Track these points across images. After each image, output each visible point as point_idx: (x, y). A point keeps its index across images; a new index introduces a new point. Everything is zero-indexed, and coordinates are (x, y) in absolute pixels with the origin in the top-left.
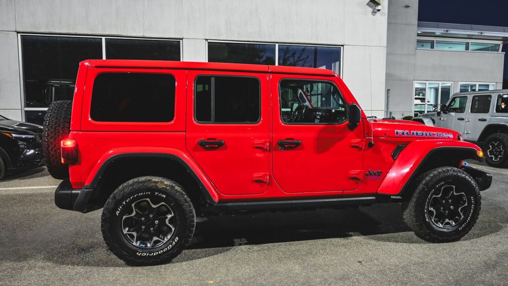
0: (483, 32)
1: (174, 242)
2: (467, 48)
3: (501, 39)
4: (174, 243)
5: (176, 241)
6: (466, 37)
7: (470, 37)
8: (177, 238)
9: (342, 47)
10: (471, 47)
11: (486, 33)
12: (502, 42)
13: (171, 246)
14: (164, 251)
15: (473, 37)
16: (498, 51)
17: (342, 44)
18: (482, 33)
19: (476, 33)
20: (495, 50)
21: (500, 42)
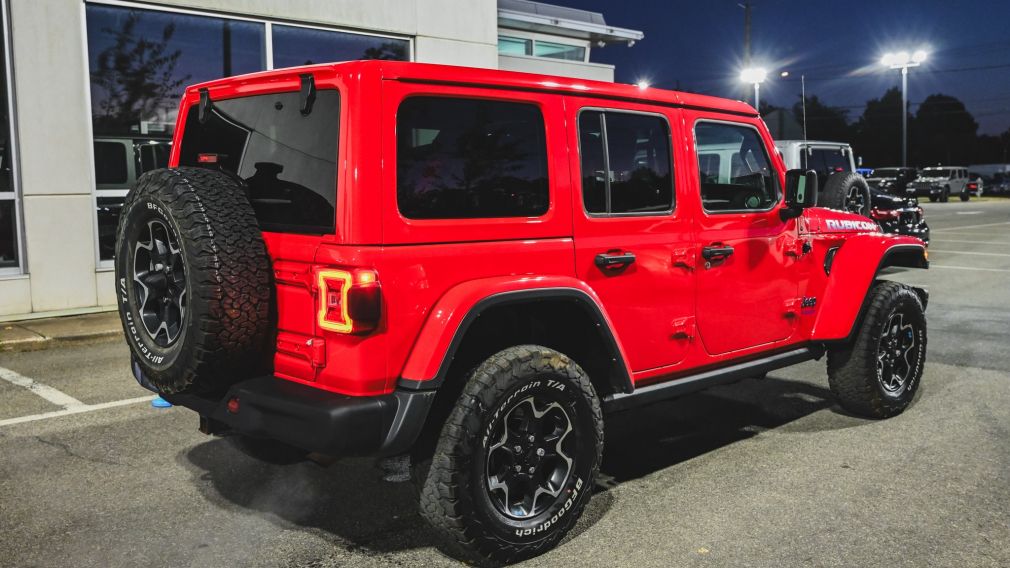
0: (559, 19)
1: (575, 491)
2: (529, 51)
3: (587, 36)
4: (575, 493)
5: (578, 487)
6: (527, 27)
7: (534, 28)
8: (580, 481)
9: (412, 41)
10: (537, 50)
11: (566, 24)
12: (588, 42)
13: (570, 501)
14: (560, 515)
15: (541, 29)
16: (583, 60)
17: (413, 33)
18: (557, 22)
19: (546, 21)
20: (578, 59)
21: (585, 44)
